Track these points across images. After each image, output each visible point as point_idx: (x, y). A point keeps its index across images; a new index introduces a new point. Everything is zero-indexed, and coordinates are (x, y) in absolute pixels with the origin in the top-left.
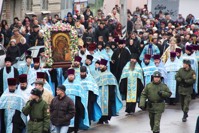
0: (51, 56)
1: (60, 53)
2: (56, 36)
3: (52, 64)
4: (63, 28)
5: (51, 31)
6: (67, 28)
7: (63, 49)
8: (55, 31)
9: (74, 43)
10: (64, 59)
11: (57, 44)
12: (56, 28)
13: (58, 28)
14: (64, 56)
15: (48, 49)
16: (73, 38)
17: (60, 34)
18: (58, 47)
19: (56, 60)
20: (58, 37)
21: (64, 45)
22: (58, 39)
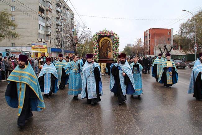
0: (98, 53)
2: (102, 39)
3: (98, 59)
4: (108, 33)
5: (99, 36)
6: (111, 33)
7: (107, 49)
8: (102, 35)
9: (116, 45)
10: (107, 57)
11: (103, 46)
12: (103, 33)
13: (104, 33)
14: (107, 54)
15: (97, 48)
16: (116, 41)
17: (105, 38)
18: (103, 48)
19: (101, 57)
20: (104, 40)
21: (108, 46)
22: (103, 41)
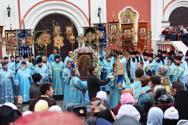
1: (83, 69)
4: (87, 51)
5: (78, 54)
6: (89, 50)
8: (81, 53)
9: (96, 62)
11: (82, 63)
13: (83, 51)
14: (86, 71)
15: (76, 67)
16: (95, 59)
17: (83, 55)
18: (82, 65)
19: (81, 75)
20: (82, 57)
21: (87, 64)
22: (82, 59)
